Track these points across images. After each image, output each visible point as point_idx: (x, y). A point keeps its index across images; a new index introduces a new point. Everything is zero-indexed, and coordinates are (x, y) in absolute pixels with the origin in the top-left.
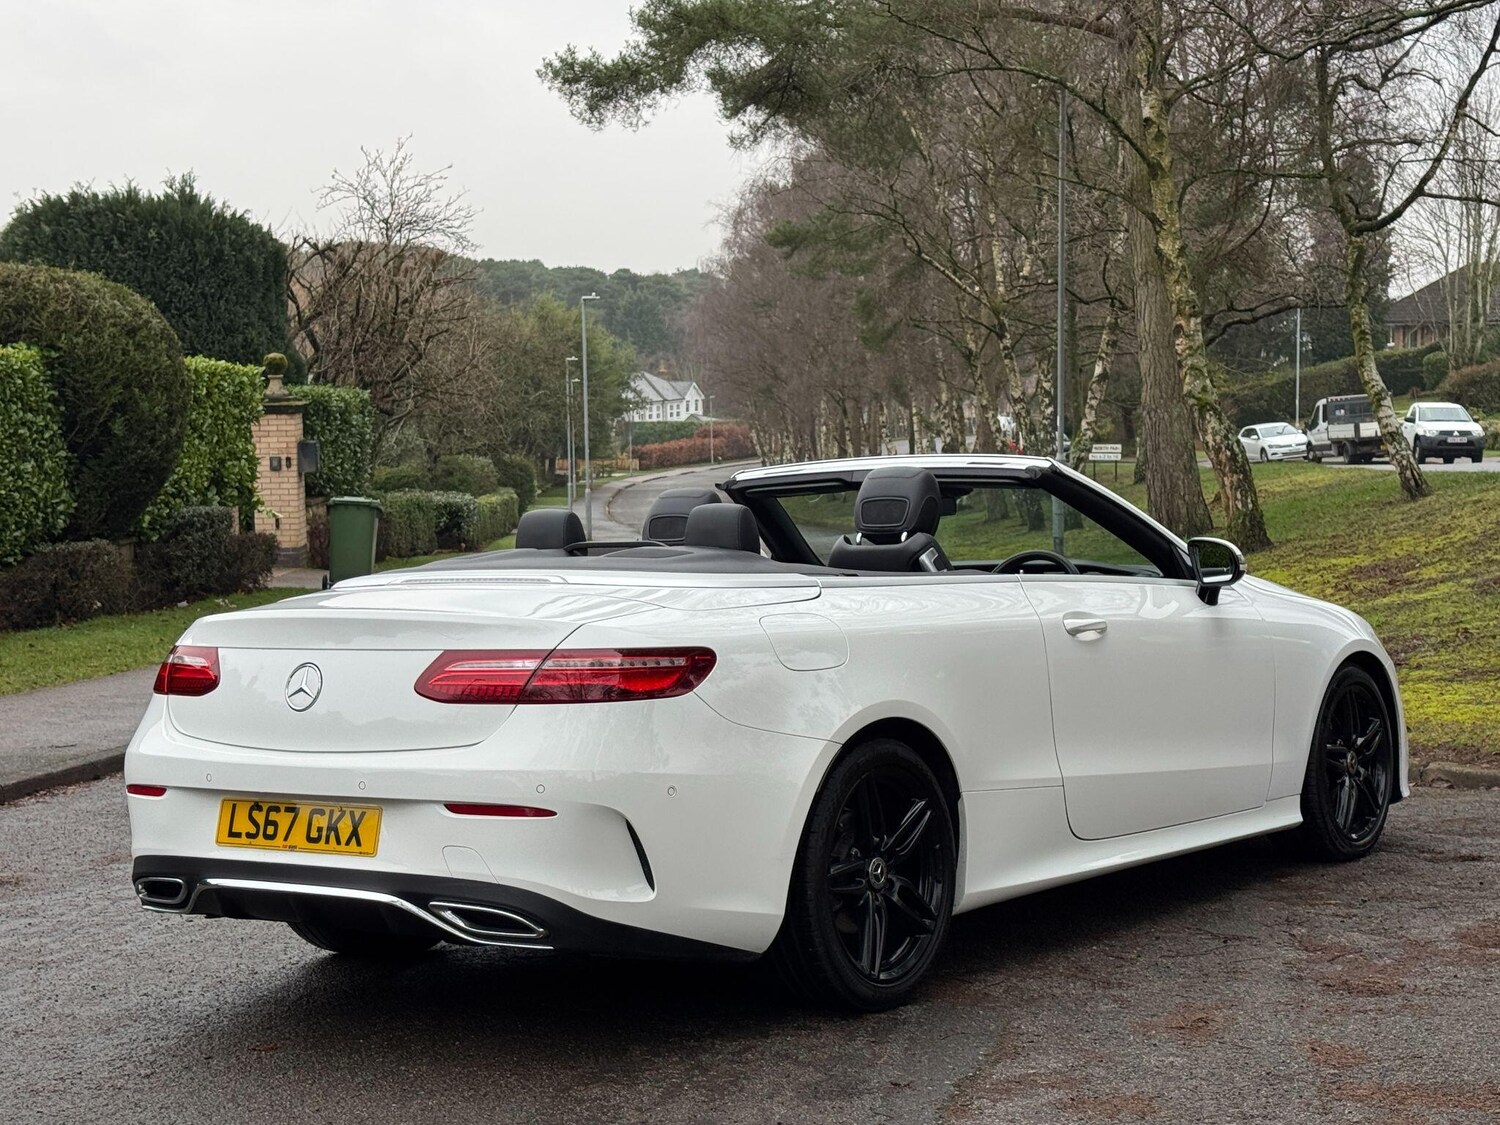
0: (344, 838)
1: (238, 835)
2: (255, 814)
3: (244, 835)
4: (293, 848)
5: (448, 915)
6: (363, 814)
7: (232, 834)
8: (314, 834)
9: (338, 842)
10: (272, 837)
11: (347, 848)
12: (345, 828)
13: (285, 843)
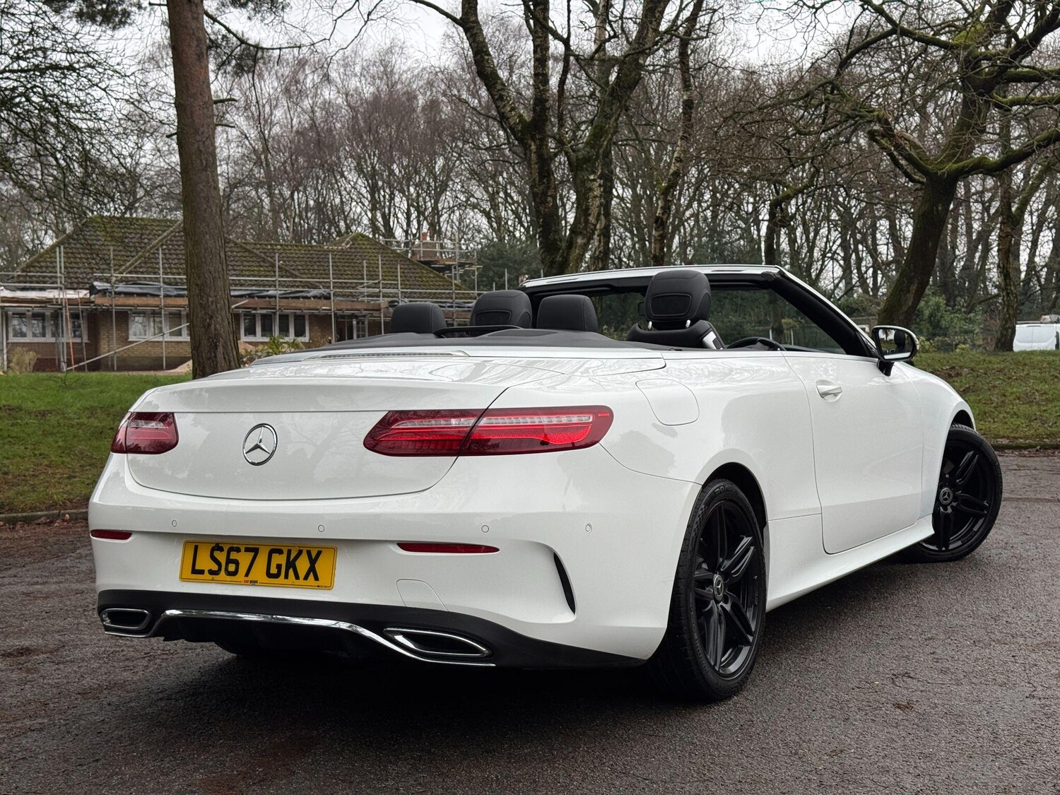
0: (302, 574)
1: (202, 572)
2: (217, 554)
3: (206, 572)
4: (254, 583)
5: (400, 638)
6: (319, 553)
7: (194, 571)
8: (274, 570)
9: (297, 577)
10: (235, 573)
11: (305, 583)
12: (303, 565)
13: (246, 579)
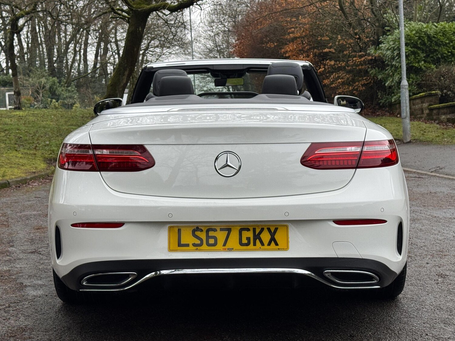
0: (266, 242)
1: (187, 245)
3: (191, 245)
4: (230, 250)
6: (276, 229)
7: (180, 245)
8: (245, 241)
9: (262, 244)
10: (215, 244)
11: (269, 247)
12: (266, 237)
13: (224, 247)
